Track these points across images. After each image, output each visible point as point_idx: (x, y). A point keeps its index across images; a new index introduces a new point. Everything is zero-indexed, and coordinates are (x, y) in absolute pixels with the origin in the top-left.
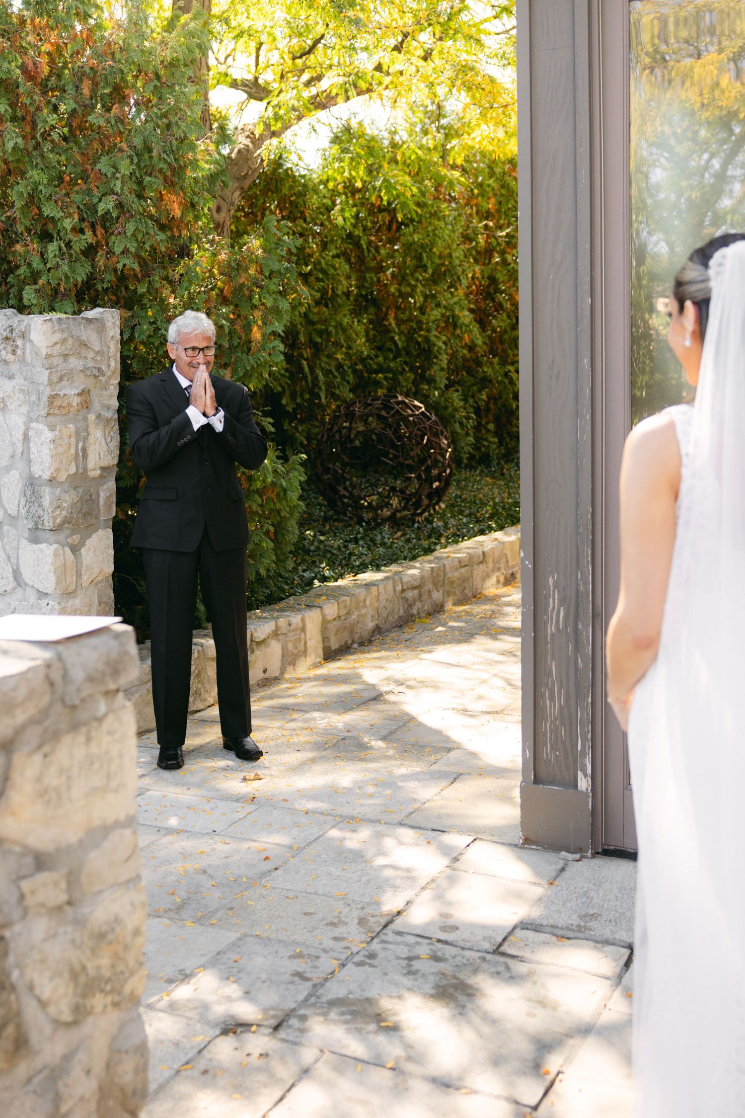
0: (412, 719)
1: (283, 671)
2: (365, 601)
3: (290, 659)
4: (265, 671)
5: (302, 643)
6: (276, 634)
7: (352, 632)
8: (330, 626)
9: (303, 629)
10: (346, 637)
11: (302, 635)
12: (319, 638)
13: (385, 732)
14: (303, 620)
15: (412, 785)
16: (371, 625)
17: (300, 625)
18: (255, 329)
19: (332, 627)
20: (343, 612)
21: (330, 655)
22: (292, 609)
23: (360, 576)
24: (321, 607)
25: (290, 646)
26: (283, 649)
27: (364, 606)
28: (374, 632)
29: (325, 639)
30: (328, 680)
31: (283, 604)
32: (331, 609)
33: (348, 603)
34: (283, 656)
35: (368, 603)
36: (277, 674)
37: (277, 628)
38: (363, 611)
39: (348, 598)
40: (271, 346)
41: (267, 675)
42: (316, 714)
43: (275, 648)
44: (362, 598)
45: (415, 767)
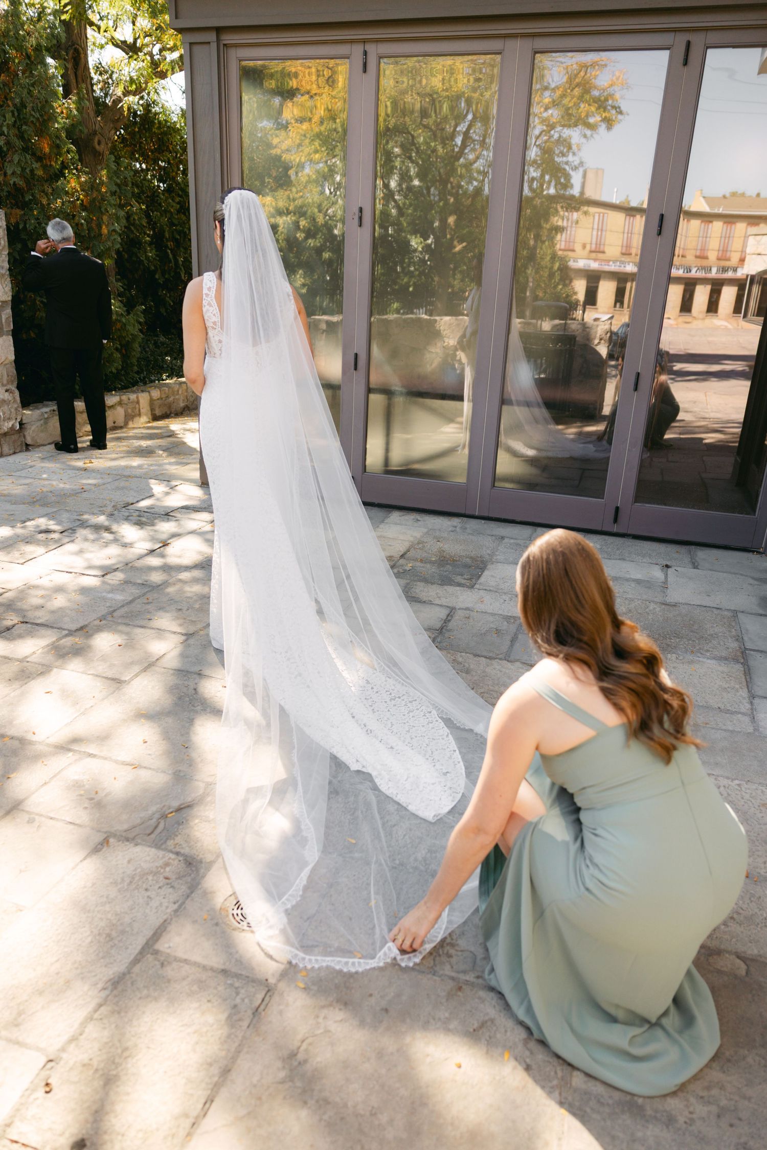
0: (184, 443)
1: (126, 424)
2: (178, 391)
3: (129, 417)
4: (114, 423)
5: (137, 410)
6: (120, 403)
7: (170, 407)
8: (156, 403)
9: (138, 402)
10: (165, 410)
11: (137, 406)
12: (149, 408)
13: (164, 448)
14: (137, 397)
16: (182, 405)
17: (136, 400)
19: (157, 403)
20: (164, 396)
21: (155, 418)
22: (134, 392)
24: (149, 392)
25: (130, 411)
26: (125, 412)
27: (178, 394)
28: (184, 409)
29: (152, 410)
30: (148, 428)
31: (130, 390)
32: (156, 394)
33: (167, 391)
34: (125, 416)
35: (180, 392)
36: (122, 425)
37: (121, 400)
38: (177, 397)
39: (167, 389)
41: (116, 425)
42: (134, 441)
43: (120, 411)
44: (176, 389)
45: (173, 460)
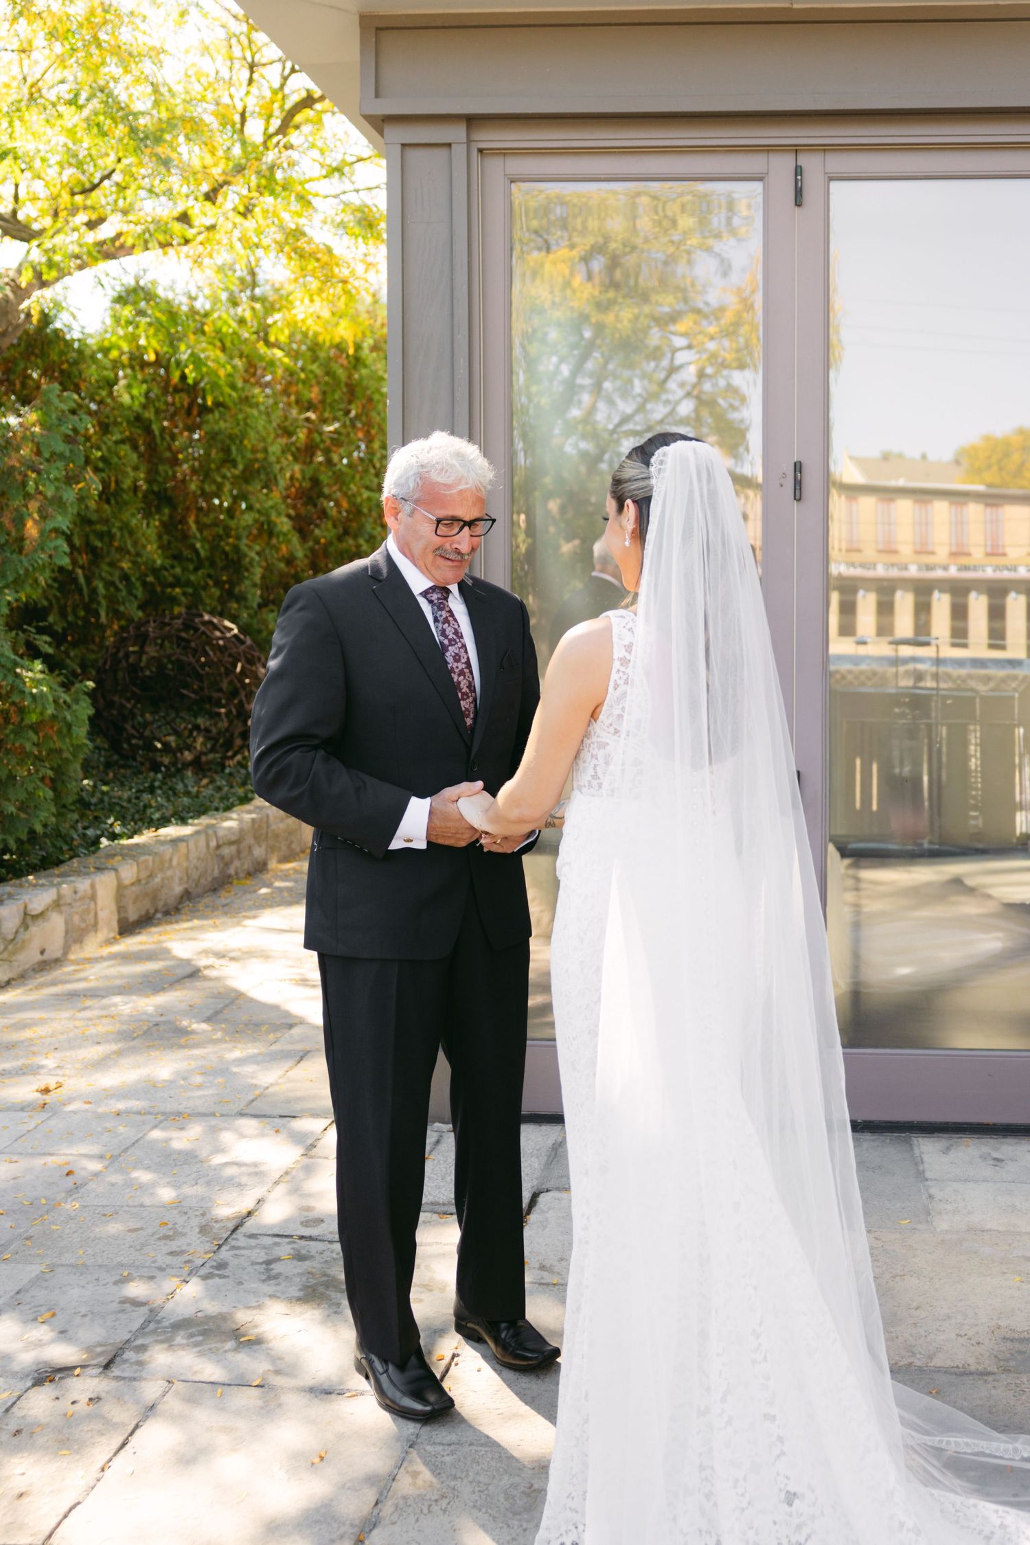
0: (239, 995)
1: (66, 950)
2: (171, 860)
3: (75, 936)
4: (42, 952)
5: (92, 914)
6: (57, 905)
7: (154, 898)
8: (127, 892)
9: (93, 897)
10: (146, 905)
11: (92, 905)
12: (113, 907)
13: (208, 1013)
14: (93, 886)
15: (249, 1069)
16: (178, 889)
17: (89, 892)
18: (30, 524)
19: (131, 893)
20: (143, 875)
21: (127, 928)
22: (78, 873)
23: (163, 831)
24: (116, 870)
25: (76, 919)
26: (66, 923)
27: (170, 867)
28: (182, 897)
29: (121, 909)
30: (127, 958)
31: (64, 868)
32: (129, 872)
33: (151, 863)
34: (67, 932)
35: (175, 862)
36: (58, 954)
37: (60, 897)
38: (169, 873)
39: (150, 858)
40: (52, 545)
41: (46, 957)
42: (117, 999)
43: (57, 925)
44: (167, 857)
